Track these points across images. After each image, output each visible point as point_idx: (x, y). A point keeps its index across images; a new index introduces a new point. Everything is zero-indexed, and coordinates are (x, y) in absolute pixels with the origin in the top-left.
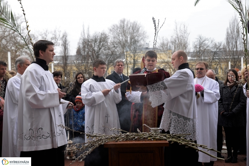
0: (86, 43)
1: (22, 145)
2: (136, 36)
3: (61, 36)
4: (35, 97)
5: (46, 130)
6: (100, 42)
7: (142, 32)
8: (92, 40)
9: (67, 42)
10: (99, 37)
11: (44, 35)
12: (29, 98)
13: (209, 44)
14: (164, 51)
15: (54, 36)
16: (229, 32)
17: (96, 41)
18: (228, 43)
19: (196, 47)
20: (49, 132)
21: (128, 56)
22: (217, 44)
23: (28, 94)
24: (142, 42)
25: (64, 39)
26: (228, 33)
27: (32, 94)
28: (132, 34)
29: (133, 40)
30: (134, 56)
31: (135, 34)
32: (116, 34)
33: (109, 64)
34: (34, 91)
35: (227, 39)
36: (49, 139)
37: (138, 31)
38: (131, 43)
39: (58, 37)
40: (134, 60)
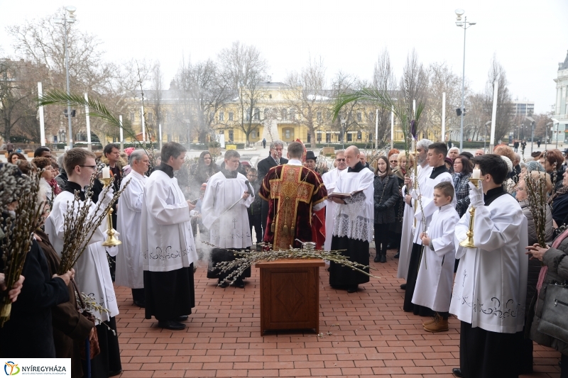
0: (187, 76)
1: (147, 264)
2: (254, 65)
3: (152, 67)
4: (163, 213)
5: (176, 248)
6: (205, 74)
7: (263, 60)
8: (194, 71)
9: (160, 74)
10: (203, 68)
11: (128, 65)
12: (157, 214)
13: (351, 82)
14: (292, 88)
15: (142, 66)
16: (378, 68)
17: (199, 73)
18: (376, 82)
19: (334, 85)
20: (179, 250)
21: (243, 94)
22: (362, 81)
23: (155, 210)
24: (262, 74)
25: (156, 69)
26: (376, 69)
27: (159, 210)
28: (248, 62)
29: (249, 70)
30: (252, 95)
31: (252, 63)
32: (226, 61)
33: (217, 105)
34: (161, 206)
35: (375, 76)
36: (179, 258)
37: (256, 58)
38: (247, 75)
39: (148, 67)
40: (252, 100)
